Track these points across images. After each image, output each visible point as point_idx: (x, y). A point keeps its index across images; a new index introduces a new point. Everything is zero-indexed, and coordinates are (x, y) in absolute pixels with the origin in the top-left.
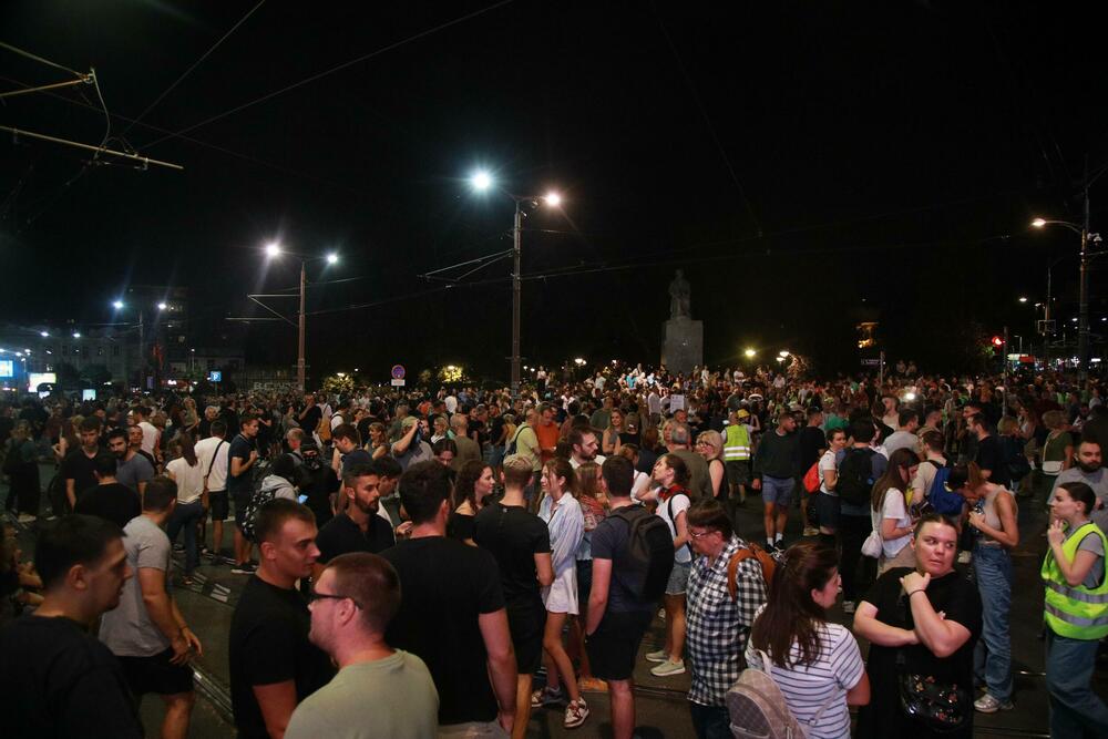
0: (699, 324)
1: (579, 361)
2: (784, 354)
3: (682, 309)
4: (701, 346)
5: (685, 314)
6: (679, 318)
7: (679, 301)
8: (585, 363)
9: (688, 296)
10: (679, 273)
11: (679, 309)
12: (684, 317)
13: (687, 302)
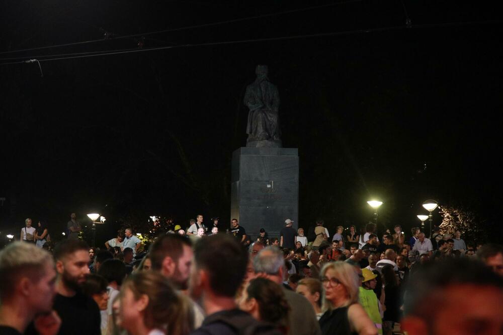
0: (293, 154)
1: (94, 216)
2: (430, 206)
3: (266, 130)
4: (295, 188)
5: (269, 138)
6: (259, 145)
7: (260, 115)
8: (103, 219)
9: (276, 110)
10: (261, 71)
11: (261, 130)
12: (270, 143)
13: (273, 119)
